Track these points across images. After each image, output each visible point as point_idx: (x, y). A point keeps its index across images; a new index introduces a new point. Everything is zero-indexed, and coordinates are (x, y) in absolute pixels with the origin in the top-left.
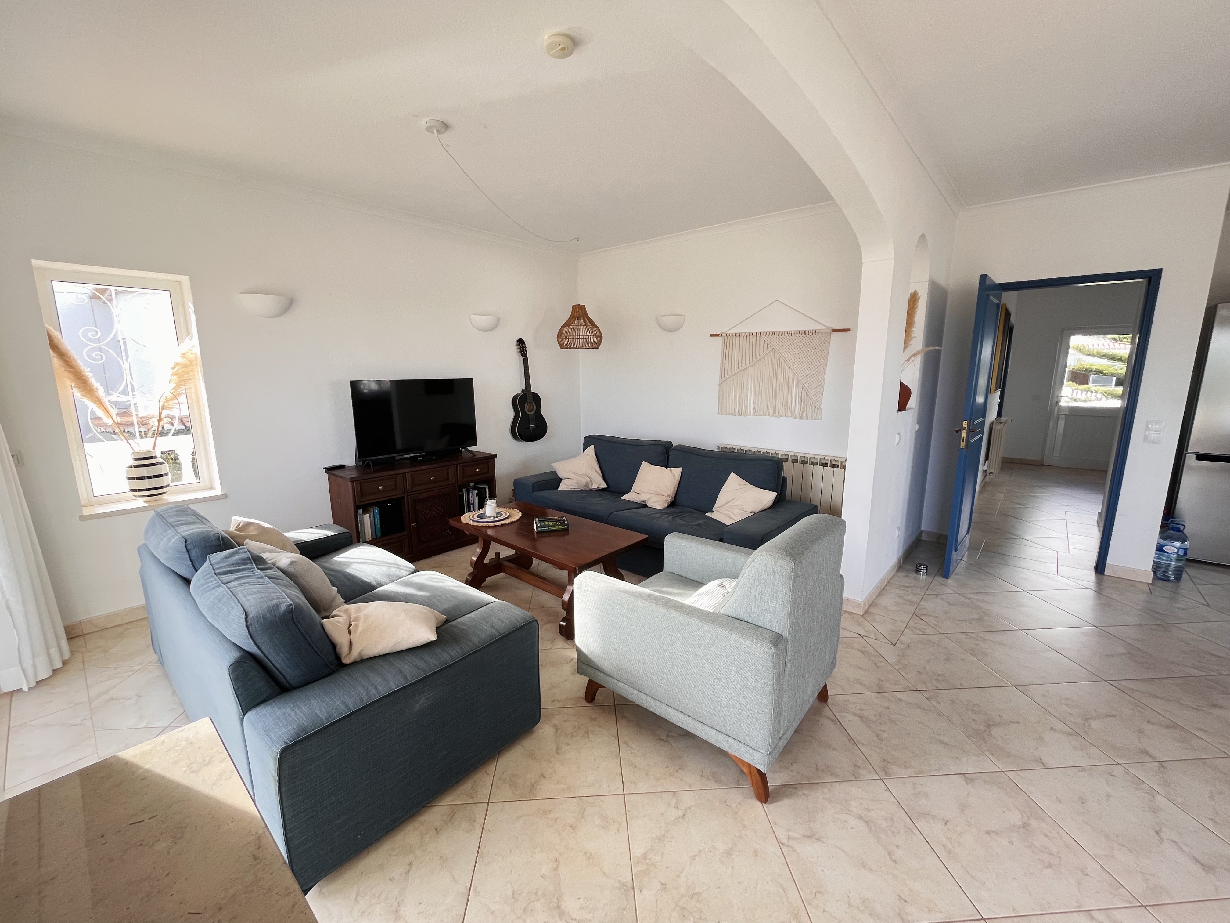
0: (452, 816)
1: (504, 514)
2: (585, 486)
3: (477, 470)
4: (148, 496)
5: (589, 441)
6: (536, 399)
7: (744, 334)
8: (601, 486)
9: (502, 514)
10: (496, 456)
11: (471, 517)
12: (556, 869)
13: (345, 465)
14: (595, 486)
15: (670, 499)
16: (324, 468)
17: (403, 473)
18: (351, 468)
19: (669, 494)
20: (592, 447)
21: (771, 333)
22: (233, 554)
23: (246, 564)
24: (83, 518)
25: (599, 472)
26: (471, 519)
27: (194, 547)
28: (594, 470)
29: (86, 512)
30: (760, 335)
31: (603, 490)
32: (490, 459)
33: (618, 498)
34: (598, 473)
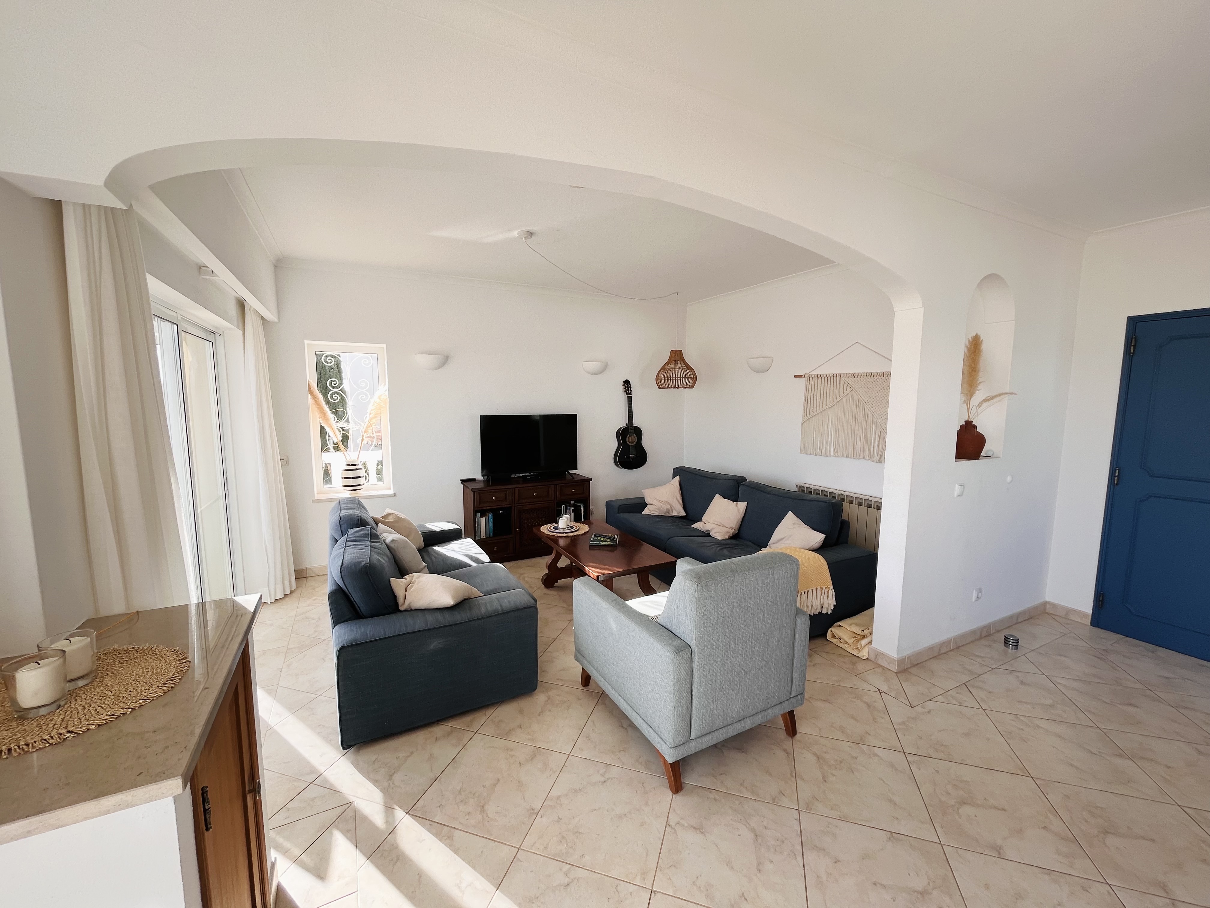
0: (449, 734)
1: (575, 528)
2: (666, 512)
3: (573, 491)
4: (352, 490)
5: (678, 471)
6: (638, 432)
7: (825, 376)
8: (680, 514)
9: (573, 528)
10: (591, 480)
11: (548, 528)
12: (495, 785)
13: (475, 479)
14: (675, 513)
15: (732, 531)
16: (460, 480)
17: (512, 488)
18: (480, 481)
19: (731, 526)
20: (678, 478)
21: (850, 375)
22: (362, 530)
23: (366, 537)
24: (315, 501)
25: (681, 501)
26: (548, 530)
27: (344, 524)
28: (675, 498)
29: (317, 497)
30: (840, 376)
31: (682, 518)
32: (586, 482)
33: (689, 526)
34: (678, 501)
